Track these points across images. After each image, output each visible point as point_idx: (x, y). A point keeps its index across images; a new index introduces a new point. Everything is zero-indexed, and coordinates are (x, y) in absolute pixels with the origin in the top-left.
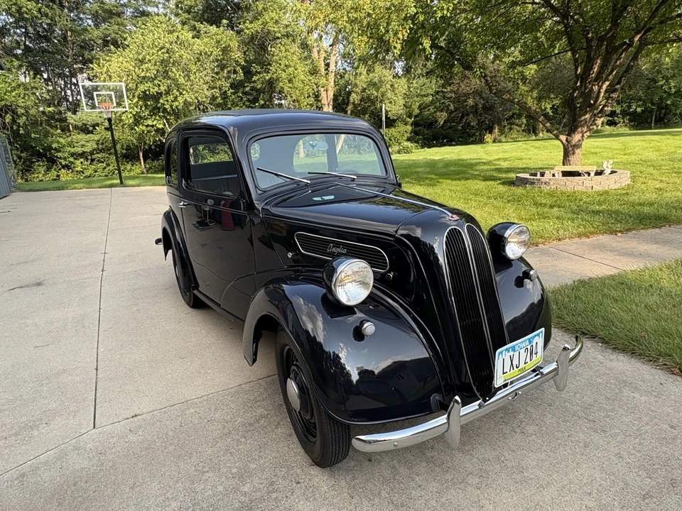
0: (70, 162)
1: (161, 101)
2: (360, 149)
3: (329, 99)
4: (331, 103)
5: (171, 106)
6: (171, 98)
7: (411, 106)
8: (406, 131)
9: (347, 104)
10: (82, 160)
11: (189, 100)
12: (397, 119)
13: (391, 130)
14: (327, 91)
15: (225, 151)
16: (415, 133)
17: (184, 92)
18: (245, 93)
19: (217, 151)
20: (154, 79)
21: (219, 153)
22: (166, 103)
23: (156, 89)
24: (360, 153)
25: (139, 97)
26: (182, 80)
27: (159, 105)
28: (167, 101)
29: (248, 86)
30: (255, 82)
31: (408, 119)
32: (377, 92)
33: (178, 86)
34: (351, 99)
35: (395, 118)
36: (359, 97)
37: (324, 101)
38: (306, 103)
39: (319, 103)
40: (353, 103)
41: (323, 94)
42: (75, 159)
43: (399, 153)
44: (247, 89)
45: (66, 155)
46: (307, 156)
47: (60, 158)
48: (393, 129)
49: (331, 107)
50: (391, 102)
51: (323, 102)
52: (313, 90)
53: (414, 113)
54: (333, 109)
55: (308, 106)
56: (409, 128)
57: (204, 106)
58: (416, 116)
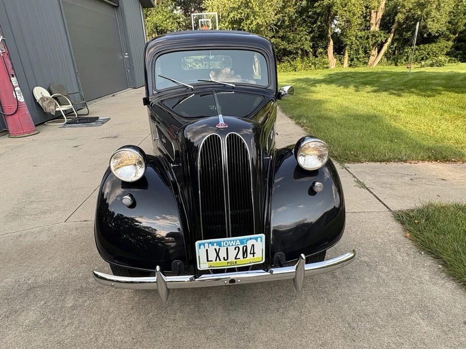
0: (193, 65)
1: (242, 24)
2: (397, 61)
3: (377, 19)
4: (379, 23)
5: (249, 28)
6: (249, 22)
7: (457, 23)
8: (446, 47)
9: (393, 23)
10: (200, 64)
11: (260, 23)
12: (439, 36)
13: (431, 46)
14: (377, 12)
15: (288, 61)
16: (456, 48)
17: (257, 18)
18: (309, 17)
19: (283, 60)
20: (238, 9)
21: (284, 62)
22: (245, 25)
23: (239, 16)
24: (396, 65)
25: (229, 22)
26: (257, 9)
27: (241, 27)
28: (246, 24)
29: (311, 11)
30: (315, 7)
31: (452, 36)
32: (422, 11)
33: (254, 13)
34: (396, 18)
35: (437, 35)
36: (404, 17)
37: (373, 21)
38: (356, 23)
39: (368, 23)
40: (398, 22)
41: (373, 15)
42: (196, 64)
43: (432, 66)
44: (310, 13)
45: (191, 61)
46: (350, 66)
47: (188, 63)
48: (434, 45)
49: (378, 26)
50: (433, 21)
51: (371, 22)
52: (362, 12)
53: (459, 30)
54: (380, 27)
55: (357, 26)
56: (451, 43)
57: (271, 27)
58: (461, 33)
